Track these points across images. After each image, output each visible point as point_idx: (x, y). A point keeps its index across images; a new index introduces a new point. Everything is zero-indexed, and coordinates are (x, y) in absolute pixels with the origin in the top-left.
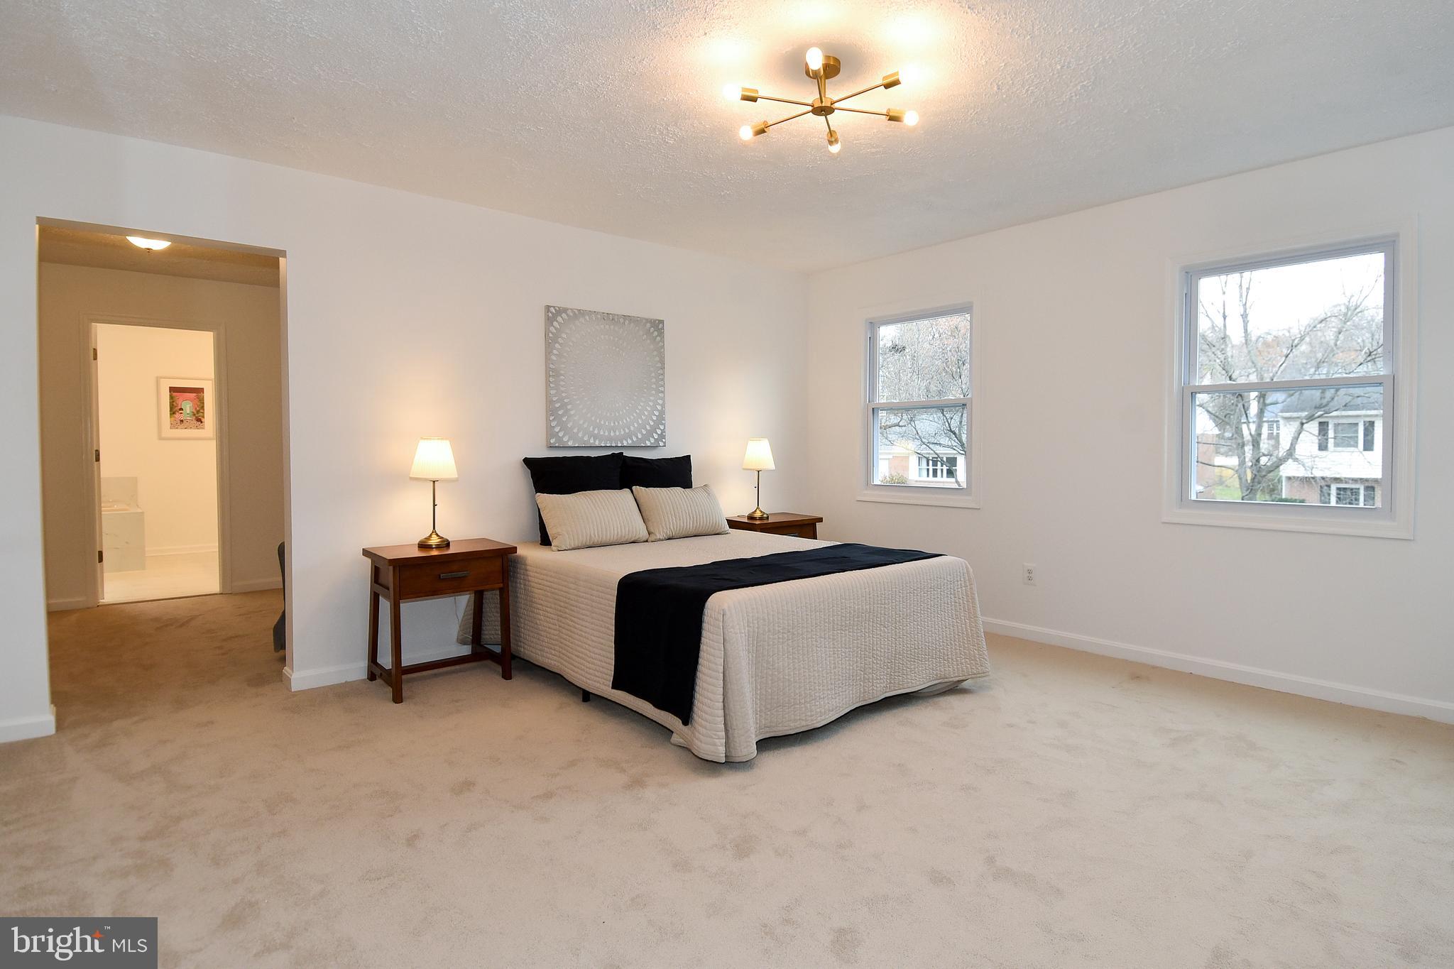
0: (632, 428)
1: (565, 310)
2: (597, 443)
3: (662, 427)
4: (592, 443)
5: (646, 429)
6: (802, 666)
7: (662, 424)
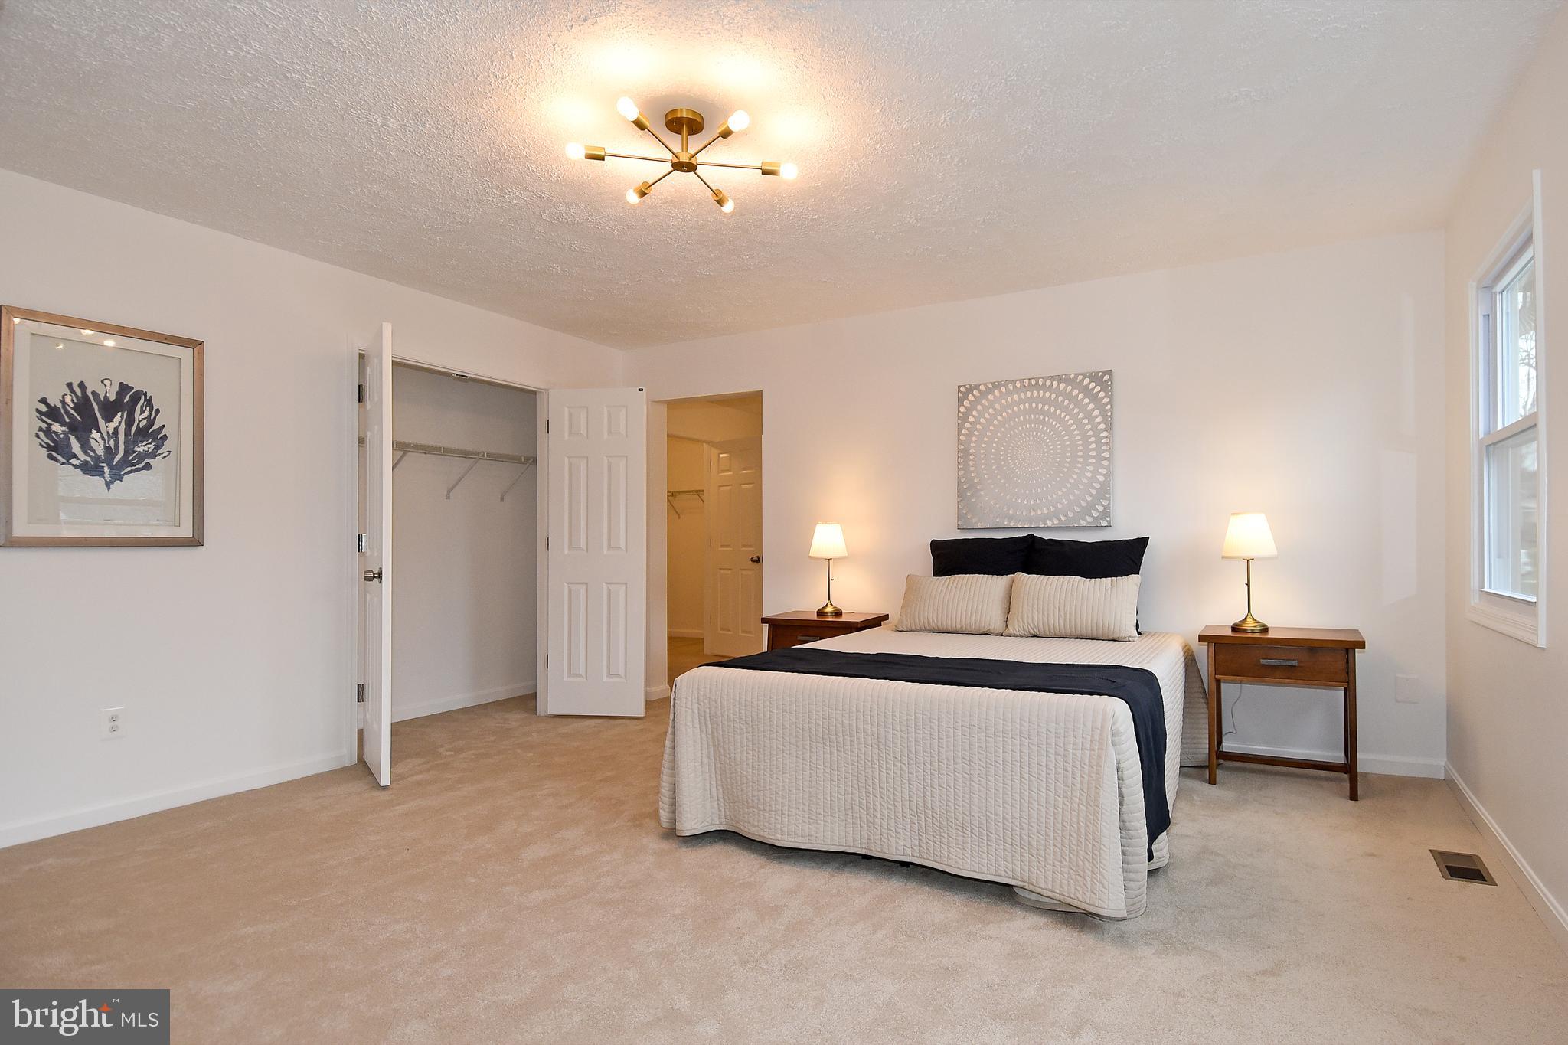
0: (1060, 506)
1: (977, 387)
2: (1012, 525)
3: (1105, 502)
4: (1007, 525)
5: (1080, 506)
6: (762, 767)
7: (1106, 499)
